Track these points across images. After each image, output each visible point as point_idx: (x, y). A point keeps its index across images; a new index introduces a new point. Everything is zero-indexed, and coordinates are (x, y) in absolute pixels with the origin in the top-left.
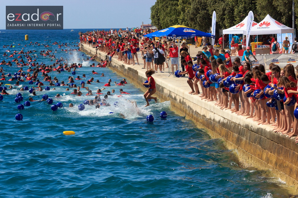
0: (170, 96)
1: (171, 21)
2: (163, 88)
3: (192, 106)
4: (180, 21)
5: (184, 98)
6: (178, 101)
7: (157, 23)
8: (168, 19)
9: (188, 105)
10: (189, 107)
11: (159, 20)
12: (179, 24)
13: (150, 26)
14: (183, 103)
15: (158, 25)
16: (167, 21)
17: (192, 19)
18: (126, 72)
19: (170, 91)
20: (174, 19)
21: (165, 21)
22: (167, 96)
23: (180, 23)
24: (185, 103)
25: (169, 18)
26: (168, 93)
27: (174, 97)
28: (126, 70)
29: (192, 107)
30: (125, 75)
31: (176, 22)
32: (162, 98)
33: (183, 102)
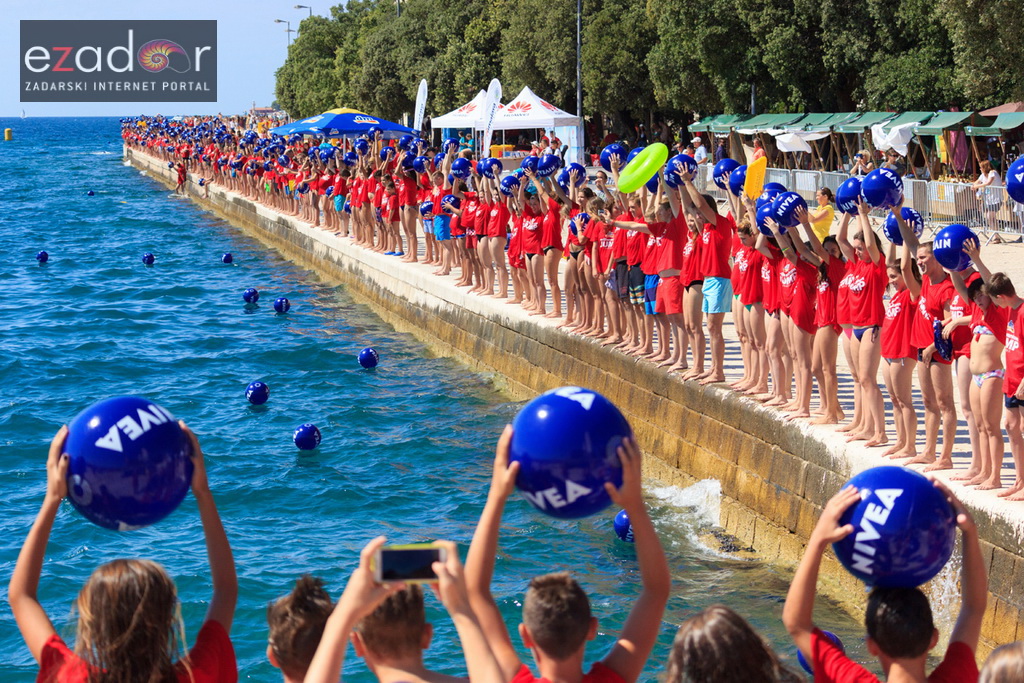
0: (328, 257)
1: (319, 100)
2: (312, 241)
3: (376, 277)
4: (338, 102)
5: (358, 262)
6: (346, 267)
7: (289, 105)
8: (312, 96)
9: (367, 277)
10: (370, 280)
11: (293, 97)
12: (336, 107)
13: (268, 111)
14: (357, 272)
15: (291, 108)
16: (310, 100)
17: (365, 97)
18: (230, 208)
19: (328, 248)
20: (324, 96)
21: (307, 100)
22: (321, 258)
23: (339, 105)
24: (361, 271)
25: (315, 94)
26: (324, 250)
27: (336, 259)
28: (228, 203)
29: (376, 281)
30: (227, 214)
31: (331, 102)
32: (311, 261)
33: (357, 269)
